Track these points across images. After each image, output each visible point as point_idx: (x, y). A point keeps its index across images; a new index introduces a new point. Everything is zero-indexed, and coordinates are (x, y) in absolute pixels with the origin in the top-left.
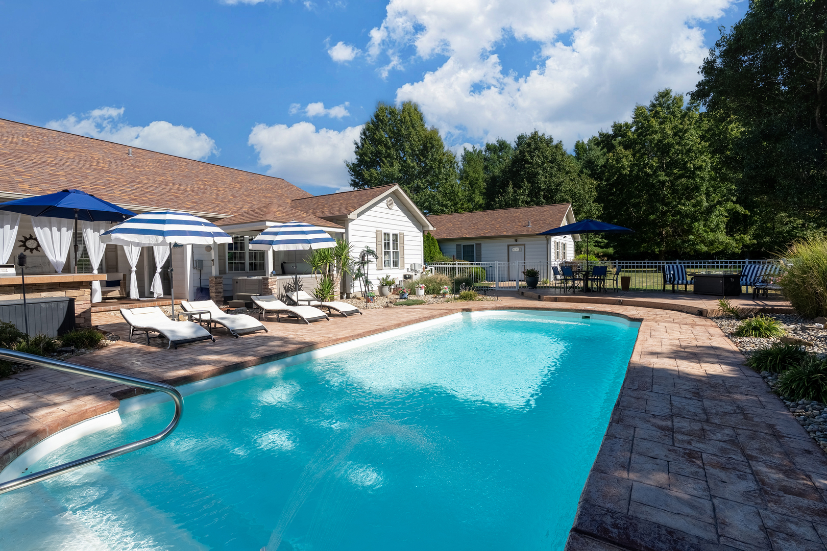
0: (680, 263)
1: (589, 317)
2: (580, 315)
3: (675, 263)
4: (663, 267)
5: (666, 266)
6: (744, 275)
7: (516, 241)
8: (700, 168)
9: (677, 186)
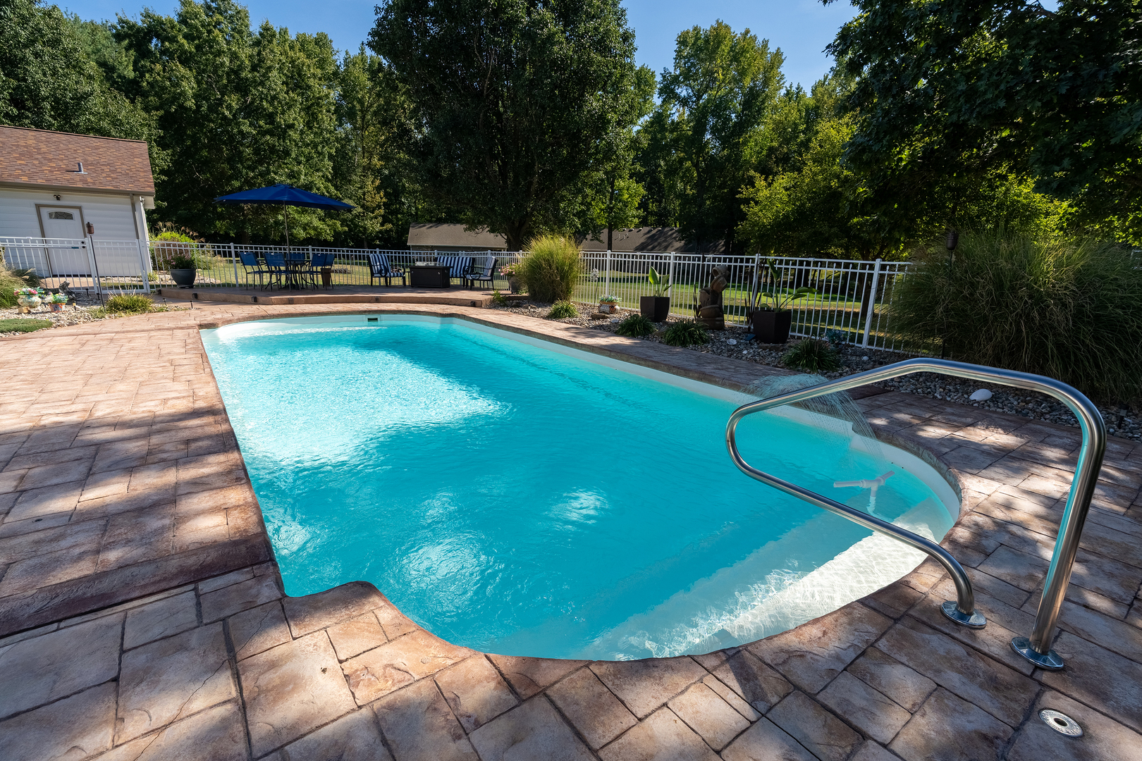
0: (380, 252)
1: (376, 319)
2: (365, 317)
3: (375, 252)
4: (368, 257)
5: (371, 255)
6: (450, 267)
7: (58, 199)
8: (291, 126)
9: (262, 144)
